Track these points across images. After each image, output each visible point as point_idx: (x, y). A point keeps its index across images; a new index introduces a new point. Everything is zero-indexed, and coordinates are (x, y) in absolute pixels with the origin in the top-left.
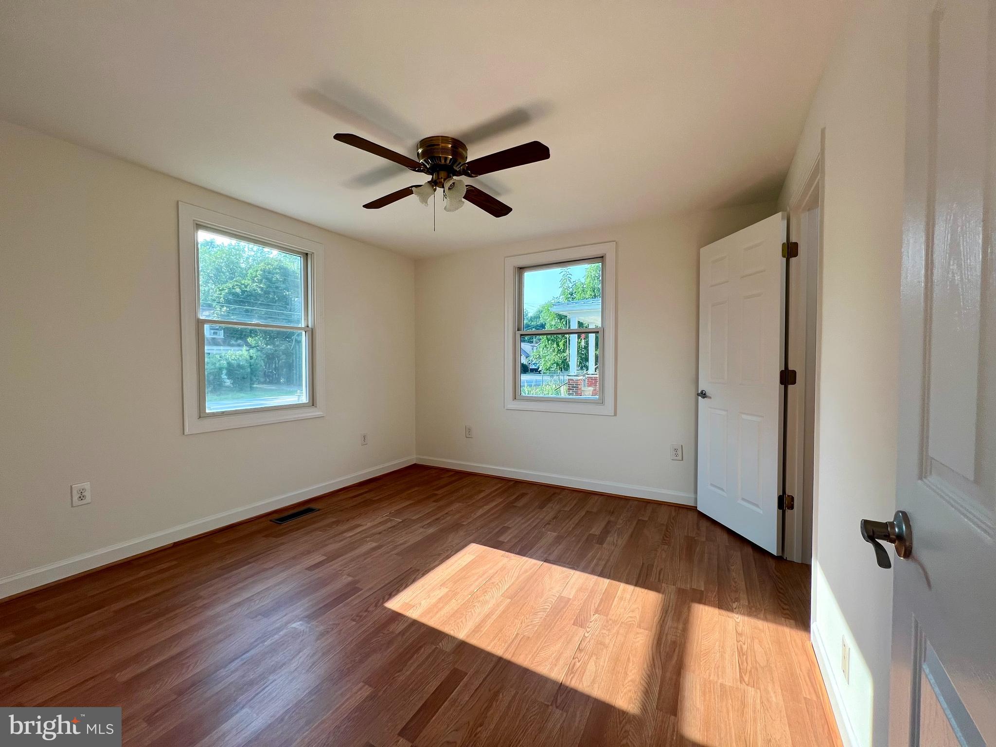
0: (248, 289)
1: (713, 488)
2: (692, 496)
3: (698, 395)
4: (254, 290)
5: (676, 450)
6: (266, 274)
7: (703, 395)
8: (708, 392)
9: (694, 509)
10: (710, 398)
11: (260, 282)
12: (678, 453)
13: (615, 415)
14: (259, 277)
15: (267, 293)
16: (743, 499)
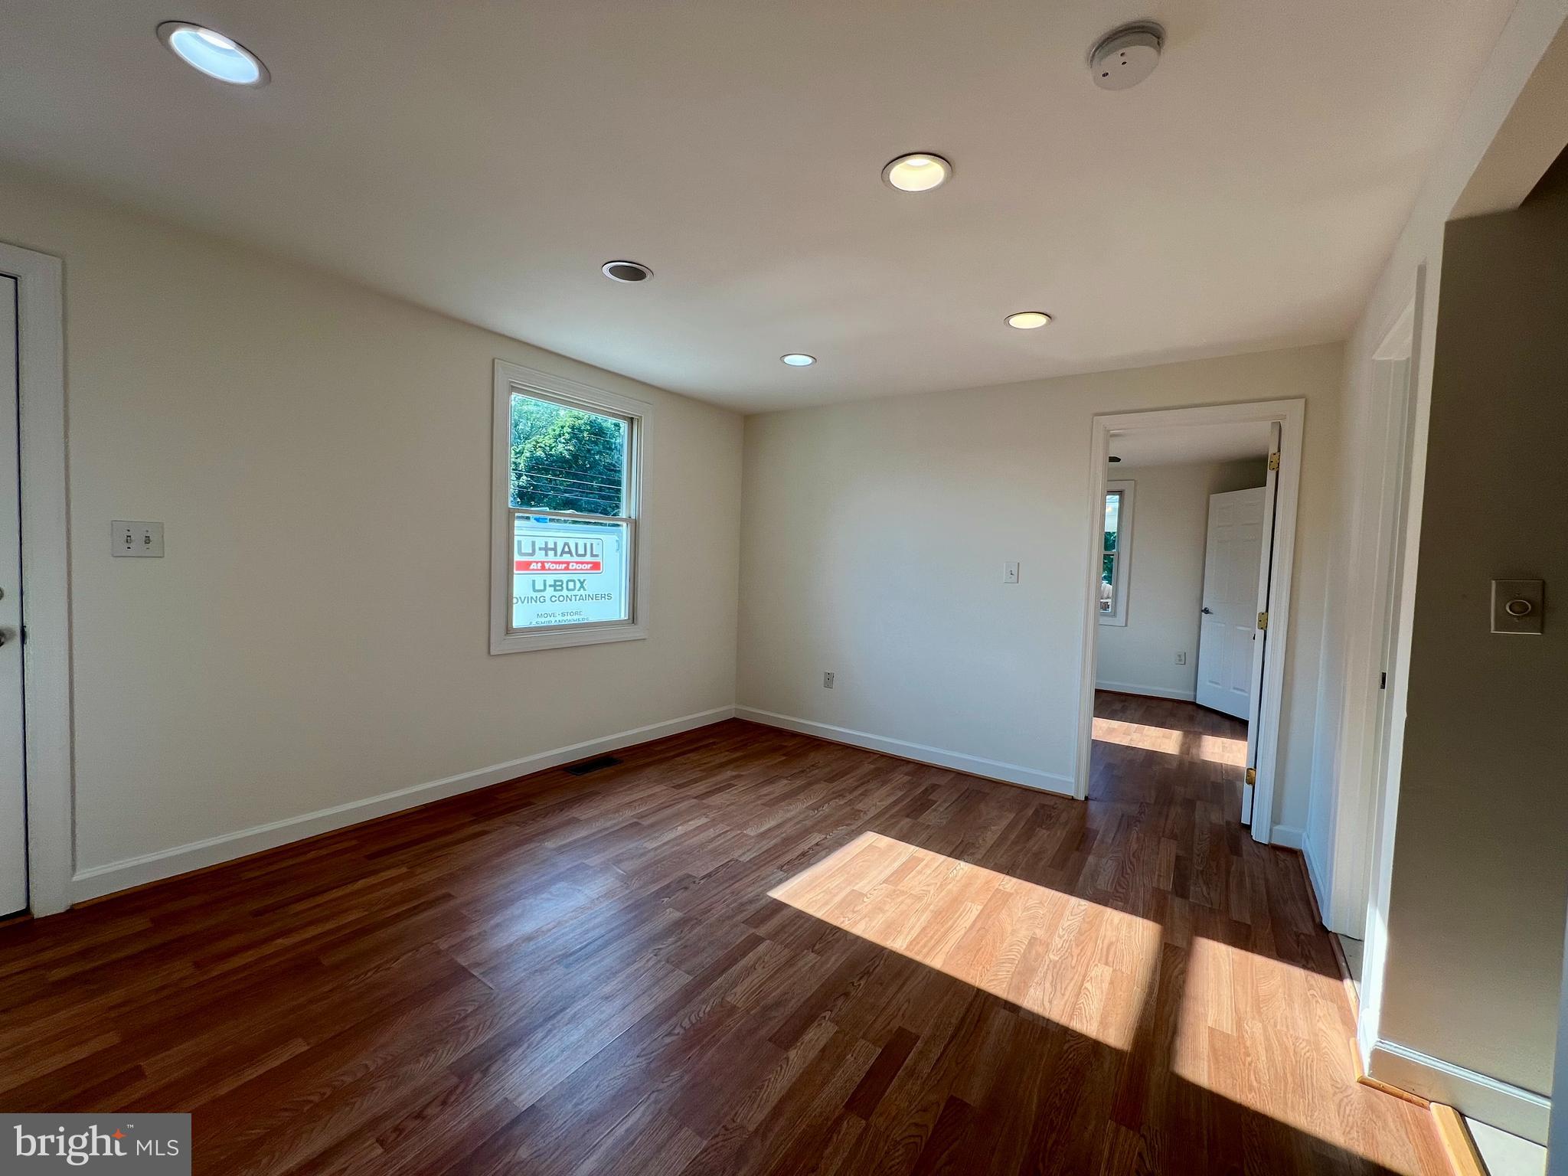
0: (553, 452)
1: (1211, 684)
2: (1192, 693)
3: (1202, 611)
4: (561, 453)
5: (1180, 656)
6: (576, 431)
7: (1206, 611)
8: (1210, 609)
9: (1194, 704)
10: (1211, 613)
11: (567, 442)
12: (1182, 659)
13: (1126, 625)
14: (567, 436)
15: (575, 457)
16: (1234, 688)
